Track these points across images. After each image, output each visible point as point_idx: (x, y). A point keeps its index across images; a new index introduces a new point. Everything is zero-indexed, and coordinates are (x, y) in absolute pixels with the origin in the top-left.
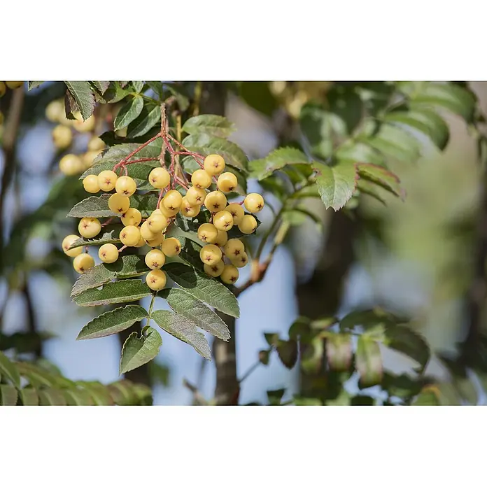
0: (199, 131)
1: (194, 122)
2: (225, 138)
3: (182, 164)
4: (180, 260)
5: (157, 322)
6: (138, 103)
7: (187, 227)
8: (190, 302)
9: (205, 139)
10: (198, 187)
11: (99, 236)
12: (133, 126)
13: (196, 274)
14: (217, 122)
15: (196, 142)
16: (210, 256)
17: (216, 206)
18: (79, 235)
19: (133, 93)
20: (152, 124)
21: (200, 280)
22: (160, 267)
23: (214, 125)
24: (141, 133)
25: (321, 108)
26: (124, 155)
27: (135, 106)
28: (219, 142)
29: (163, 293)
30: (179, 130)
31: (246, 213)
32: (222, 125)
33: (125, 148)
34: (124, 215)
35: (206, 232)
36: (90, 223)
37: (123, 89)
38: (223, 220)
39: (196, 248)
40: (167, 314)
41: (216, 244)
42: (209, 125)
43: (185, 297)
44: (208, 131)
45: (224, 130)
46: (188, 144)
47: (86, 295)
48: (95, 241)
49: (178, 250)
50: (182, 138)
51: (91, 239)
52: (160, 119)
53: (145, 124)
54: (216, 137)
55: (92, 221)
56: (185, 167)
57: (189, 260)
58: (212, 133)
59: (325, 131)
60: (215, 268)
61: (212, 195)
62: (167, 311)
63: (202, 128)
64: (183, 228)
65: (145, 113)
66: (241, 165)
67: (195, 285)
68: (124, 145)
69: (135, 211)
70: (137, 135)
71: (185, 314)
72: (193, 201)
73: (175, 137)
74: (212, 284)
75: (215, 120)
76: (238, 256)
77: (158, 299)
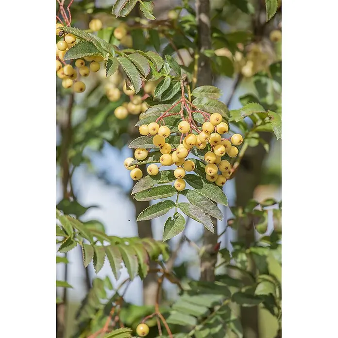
0: (201, 95)
1: (199, 90)
2: (217, 100)
3: (192, 116)
4: (193, 173)
5: (181, 209)
6: (168, 80)
7: (197, 153)
8: (200, 197)
9: (205, 101)
10: (206, 132)
11: (146, 159)
12: (165, 94)
13: (202, 180)
14: (212, 90)
15: (200, 102)
16: (210, 170)
17: (216, 142)
18: (134, 158)
19: (165, 75)
20: (175, 92)
21: (205, 184)
22: (182, 177)
23: (210, 92)
24: (169, 98)
25: (266, 76)
26: (160, 111)
27: (166, 82)
28: (213, 102)
29: (184, 192)
30: (190, 95)
31: (232, 145)
32: (215, 92)
33: (160, 107)
34: (161, 148)
35: (209, 157)
36: (141, 152)
37: (159, 72)
38: (220, 150)
39: (202, 165)
40: (188, 205)
41: (215, 163)
42: (207, 92)
43: (196, 194)
44: (207, 96)
45: (216, 94)
46: (196, 103)
47: (141, 194)
48: (144, 162)
49: (193, 168)
50: (192, 100)
51: (142, 161)
52: (181, 88)
53: (171, 93)
54: (211, 99)
55: (143, 150)
56: (195, 117)
57: (198, 173)
58: (209, 96)
59: (269, 90)
60: (213, 177)
61: (213, 135)
62: (187, 203)
63: (203, 93)
64: (195, 154)
65: (171, 86)
66: (226, 115)
67: (202, 187)
68: (160, 105)
69: (168, 145)
70: (167, 99)
71: (197, 205)
72: (203, 140)
73: (188, 99)
74: (212, 186)
75: (211, 88)
76: (227, 170)
77: (181, 196)
